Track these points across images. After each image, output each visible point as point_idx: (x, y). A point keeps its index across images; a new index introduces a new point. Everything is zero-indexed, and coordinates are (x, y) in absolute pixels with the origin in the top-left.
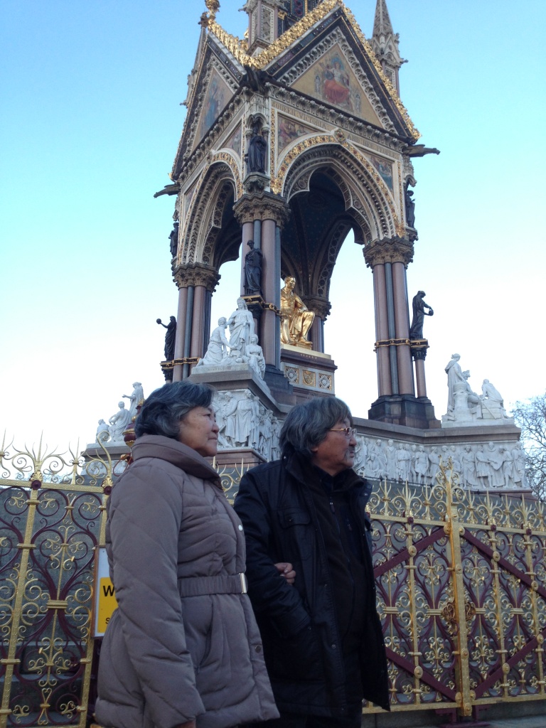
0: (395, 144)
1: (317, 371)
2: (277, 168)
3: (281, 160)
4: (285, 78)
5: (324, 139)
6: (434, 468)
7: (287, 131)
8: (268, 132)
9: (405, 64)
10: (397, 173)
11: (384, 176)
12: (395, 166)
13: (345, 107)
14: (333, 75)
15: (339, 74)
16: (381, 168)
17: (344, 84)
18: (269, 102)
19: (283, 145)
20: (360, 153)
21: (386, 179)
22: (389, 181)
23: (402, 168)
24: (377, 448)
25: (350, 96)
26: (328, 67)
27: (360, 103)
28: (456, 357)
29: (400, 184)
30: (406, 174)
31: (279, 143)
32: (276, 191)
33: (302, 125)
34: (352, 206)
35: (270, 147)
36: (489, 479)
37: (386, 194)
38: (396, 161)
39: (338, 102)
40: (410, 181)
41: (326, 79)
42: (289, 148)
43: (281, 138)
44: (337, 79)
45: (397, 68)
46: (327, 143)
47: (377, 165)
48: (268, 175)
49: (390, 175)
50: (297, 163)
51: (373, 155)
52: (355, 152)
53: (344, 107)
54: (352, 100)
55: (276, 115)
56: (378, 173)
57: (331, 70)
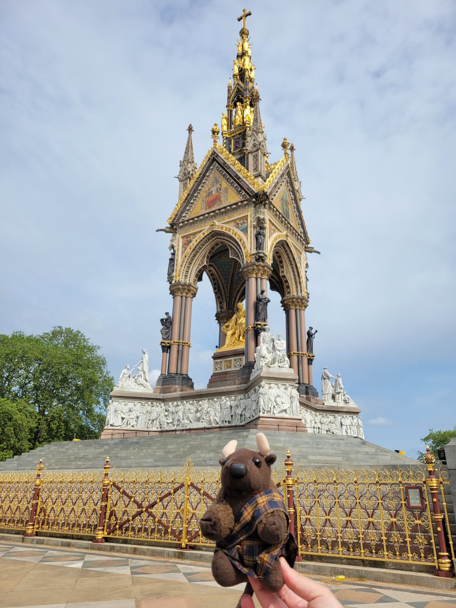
0: (247, 204)
1: (233, 359)
2: (179, 266)
4: (184, 217)
5: (204, 234)
7: (186, 243)
10: (250, 221)
11: (242, 228)
12: (249, 218)
13: (219, 204)
14: (212, 192)
15: (216, 188)
16: (240, 225)
17: (218, 192)
18: (177, 235)
20: (226, 226)
21: (242, 230)
22: (245, 229)
23: (253, 216)
25: (221, 196)
26: (209, 190)
27: (227, 195)
29: (251, 227)
30: (255, 218)
31: (182, 252)
32: (178, 280)
33: (195, 234)
38: (249, 214)
39: (213, 206)
41: (208, 198)
43: (183, 249)
44: (214, 193)
46: (206, 234)
47: (237, 226)
49: (246, 225)
51: (235, 221)
53: (218, 206)
54: (222, 198)
55: (181, 240)
56: (236, 230)
57: (211, 190)
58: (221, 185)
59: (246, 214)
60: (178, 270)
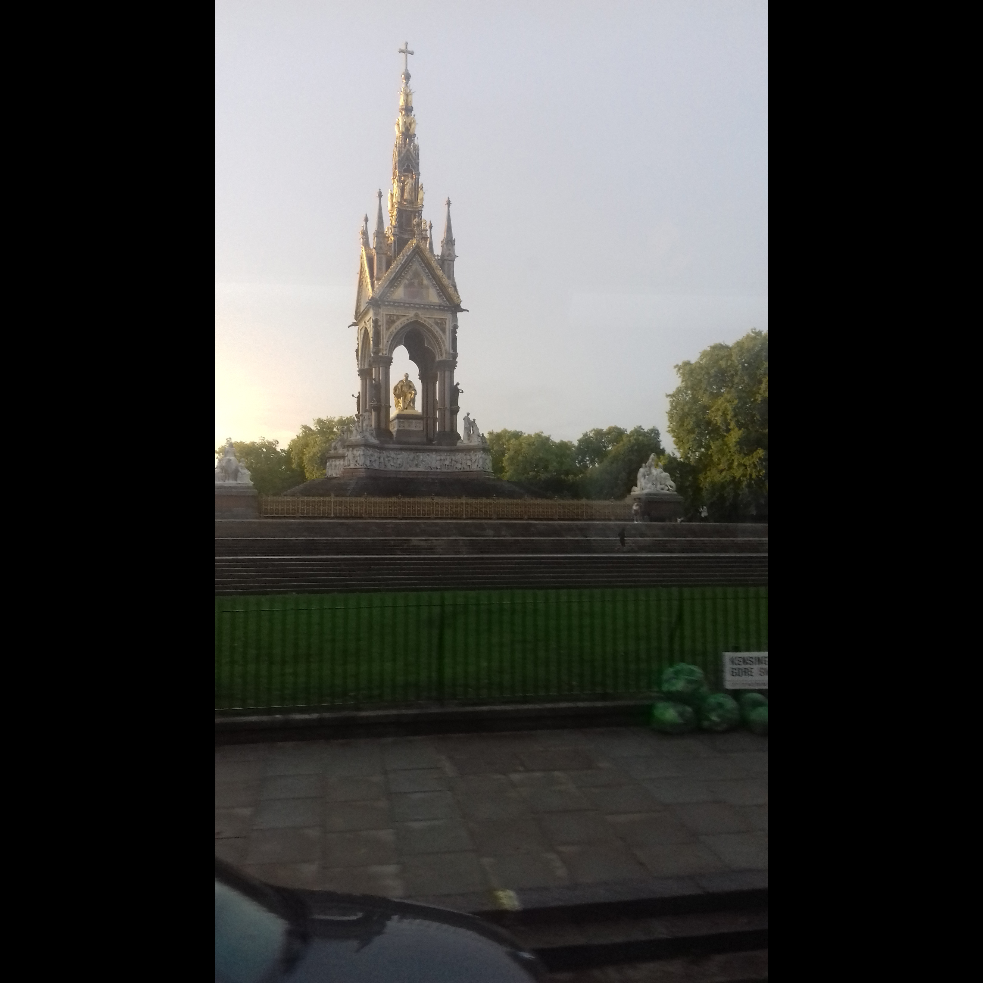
0: (447, 310)
1: (414, 421)
2: (385, 341)
3: (387, 337)
4: (388, 296)
5: (408, 320)
6: (453, 462)
7: (390, 322)
8: (380, 326)
9: (457, 257)
10: (449, 326)
11: (441, 329)
12: (447, 321)
16: (439, 325)
18: (381, 310)
19: (388, 329)
20: (427, 320)
22: (444, 331)
23: (451, 322)
24: (427, 456)
26: (411, 279)
28: (468, 414)
29: (449, 331)
30: (453, 324)
32: (384, 352)
33: (397, 316)
34: (426, 345)
35: (381, 332)
36: (471, 466)
37: (441, 338)
38: (448, 318)
40: (455, 327)
42: (391, 330)
45: (453, 261)
46: (410, 321)
47: (437, 323)
48: (381, 347)
49: (444, 326)
50: (395, 335)
51: (434, 319)
52: (425, 321)
55: (384, 316)
56: (437, 328)
57: (413, 281)
58: (422, 280)
59: (446, 318)
60: (384, 344)
